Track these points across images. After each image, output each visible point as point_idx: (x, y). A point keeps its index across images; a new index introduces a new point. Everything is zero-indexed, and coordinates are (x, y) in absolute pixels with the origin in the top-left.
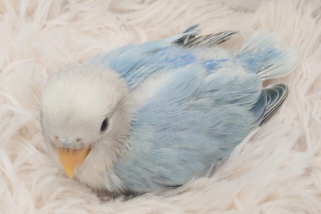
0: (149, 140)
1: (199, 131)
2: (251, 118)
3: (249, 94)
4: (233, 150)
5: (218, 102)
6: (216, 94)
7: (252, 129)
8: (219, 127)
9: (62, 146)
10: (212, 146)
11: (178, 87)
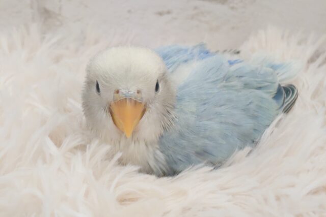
0: (192, 113)
1: (236, 108)
2: (275, 104)
3: (270, 84)
4: (263, 133)
5: (247, 86)
6: (243, 79)
7: (277, 115)
8: (252, 106)
9: (124, 98)
10: (248, 124)
11: (210, 70)
